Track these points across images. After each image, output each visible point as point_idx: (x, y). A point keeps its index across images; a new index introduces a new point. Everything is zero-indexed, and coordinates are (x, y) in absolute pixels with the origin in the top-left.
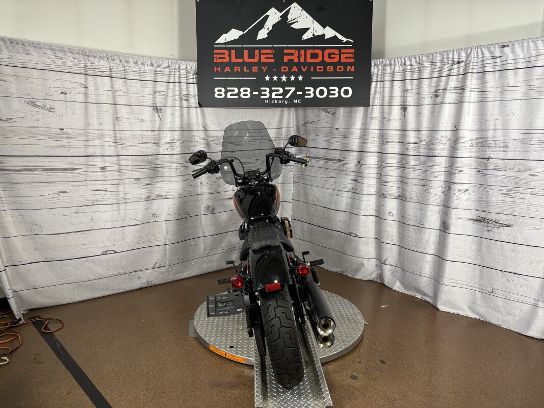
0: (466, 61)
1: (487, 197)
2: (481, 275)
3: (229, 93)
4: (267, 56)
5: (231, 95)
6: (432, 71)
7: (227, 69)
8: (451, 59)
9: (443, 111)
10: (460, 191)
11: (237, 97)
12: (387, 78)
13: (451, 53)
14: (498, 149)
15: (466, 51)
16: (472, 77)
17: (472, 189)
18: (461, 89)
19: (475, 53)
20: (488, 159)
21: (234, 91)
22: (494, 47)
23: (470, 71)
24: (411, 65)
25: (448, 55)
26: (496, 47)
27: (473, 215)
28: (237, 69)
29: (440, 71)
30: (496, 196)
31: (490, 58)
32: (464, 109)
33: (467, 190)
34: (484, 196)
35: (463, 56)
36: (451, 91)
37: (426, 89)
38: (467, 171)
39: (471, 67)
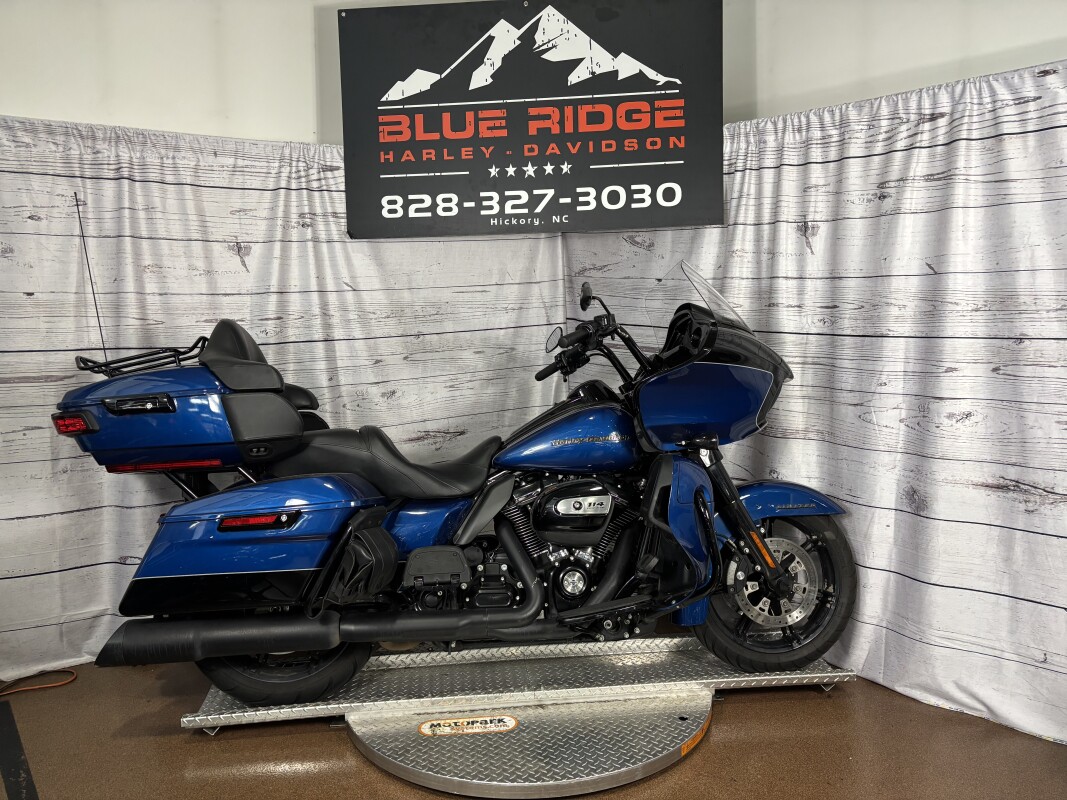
0: (952, 114)
1: (1023, 431)
2: (1015, 618)
3: (413, 207)
4: (491, 123)
5: (417, 210)
6: (869, 140)
7: (408, 156)
8: (914, 111)
9: (900, 230)
10: (950, 416)
11: (429, 214)
12: (769, 160)
13: (914, 98)
14: (1045, 314)
15: (949, 90)
16: (968, 149)
17: (980, 411)
18: (943, 178)
19: (974, 92)
20: (1020, 340)
21: (422, 201)
22: (1021, 77)
23: (964, 135)
24: (823, 128)
25: (906, 101)
26: (1026, 75)
27: (987, 474)
28: (429, 154)
29: (891, 138)
30: (1044, 429)
31: (1011, 102)
32: (954, 224)
33: (968, 415)
34: (1014, 429)
35: (945, 104)
36: (916, 184)
37: (858, 181)
38: (967, 370)
39: (965, 127)
